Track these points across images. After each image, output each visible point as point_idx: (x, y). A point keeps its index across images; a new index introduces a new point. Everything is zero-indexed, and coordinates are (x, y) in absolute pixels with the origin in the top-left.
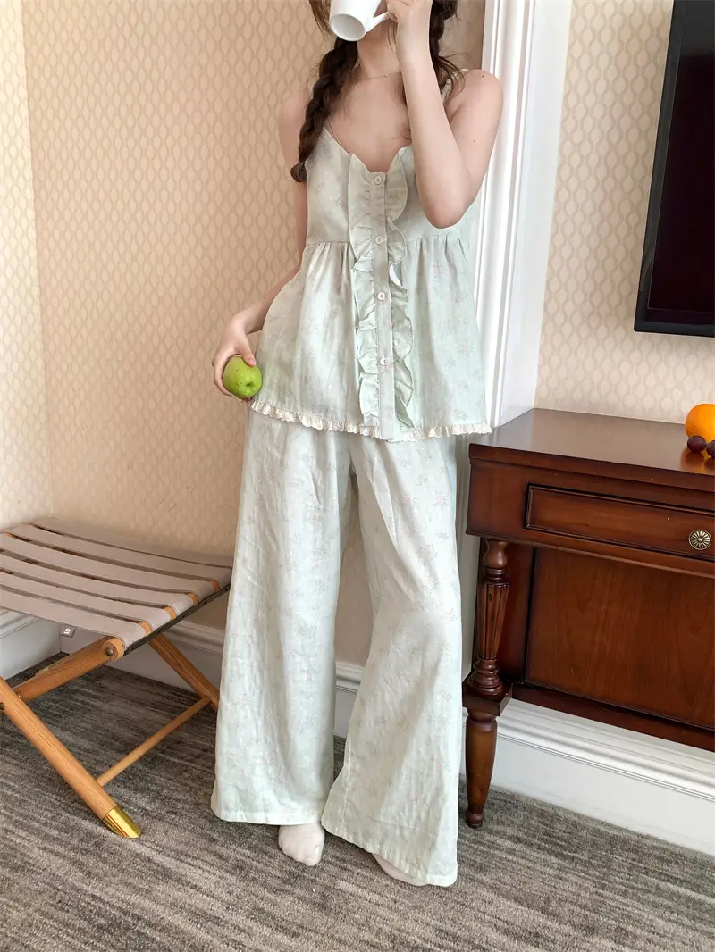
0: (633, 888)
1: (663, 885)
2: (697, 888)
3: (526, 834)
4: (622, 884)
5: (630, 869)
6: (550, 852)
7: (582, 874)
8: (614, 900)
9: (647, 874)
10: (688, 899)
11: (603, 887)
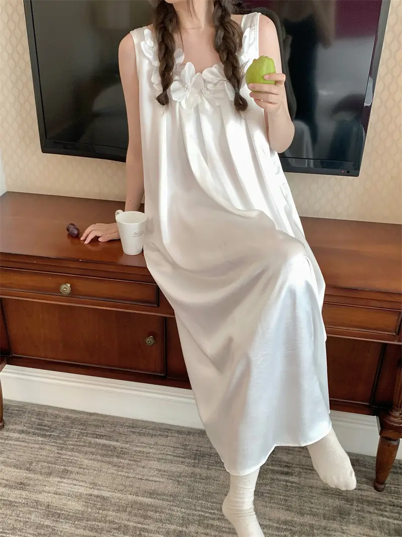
0: (77, 446)
1: (93, 440)
2: (109, 438)
3: (28, 427)
4: (72, 445)
5: (78, 436)
6: (39, 435)
7: (53, 444)
8: (66, 455)
9: (86, 436)
10: (104, 445)
11: (62, 448)
